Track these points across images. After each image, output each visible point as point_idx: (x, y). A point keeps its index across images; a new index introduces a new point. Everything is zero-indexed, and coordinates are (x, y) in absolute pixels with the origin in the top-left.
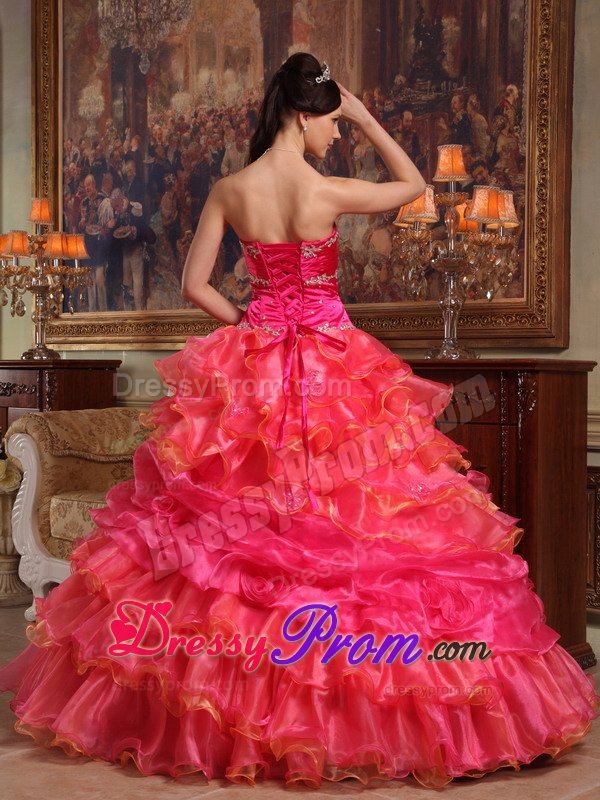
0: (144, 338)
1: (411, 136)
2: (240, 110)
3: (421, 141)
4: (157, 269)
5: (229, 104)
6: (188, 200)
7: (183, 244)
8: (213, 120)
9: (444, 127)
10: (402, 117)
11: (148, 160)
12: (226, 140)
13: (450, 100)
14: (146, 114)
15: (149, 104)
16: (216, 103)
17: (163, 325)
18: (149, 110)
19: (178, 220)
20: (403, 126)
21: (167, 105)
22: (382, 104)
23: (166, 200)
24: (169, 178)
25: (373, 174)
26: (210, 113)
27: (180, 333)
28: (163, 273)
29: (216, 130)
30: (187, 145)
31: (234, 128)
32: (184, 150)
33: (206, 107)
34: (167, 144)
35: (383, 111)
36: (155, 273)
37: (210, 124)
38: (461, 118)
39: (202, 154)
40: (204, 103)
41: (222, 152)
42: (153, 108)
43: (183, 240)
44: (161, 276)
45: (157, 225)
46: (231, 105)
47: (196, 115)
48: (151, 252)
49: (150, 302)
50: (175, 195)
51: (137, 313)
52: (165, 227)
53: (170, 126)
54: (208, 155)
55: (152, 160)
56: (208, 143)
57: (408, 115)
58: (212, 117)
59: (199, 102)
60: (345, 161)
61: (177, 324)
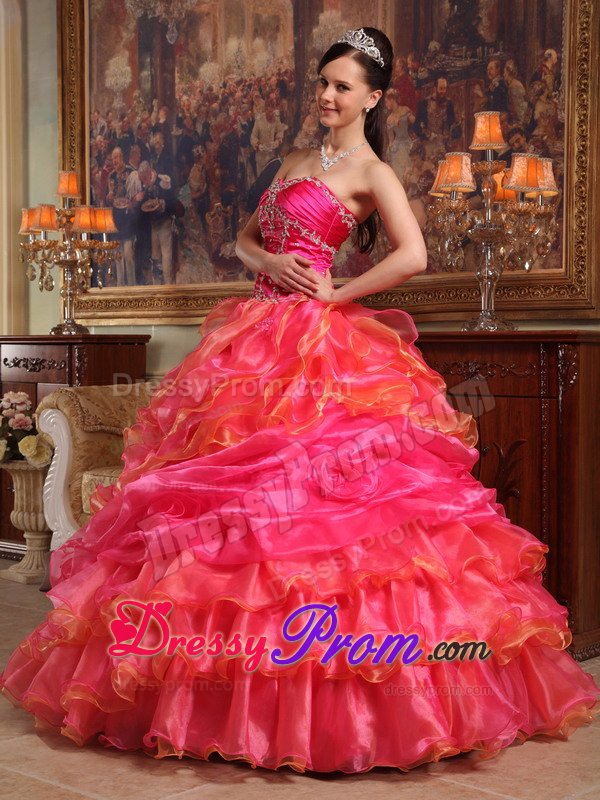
1: (445, 103)
2: (269, 79)
5: (259, 74)
10: (436, 84)
12: (255, 111)
19: (207, 192)
20: (437, 93)
22: (416, 71)
24: (198, 150)
25: (407, 144)
31: (263, 98)
35: (417, 78)
37: (239, 94)
38: (497, 84)
39: (231, 125)
41: (252, 123)
46: (261, 74)
50: (203, 168)
52: (194, 200)
54: (238, 127)
57: (442, 82)
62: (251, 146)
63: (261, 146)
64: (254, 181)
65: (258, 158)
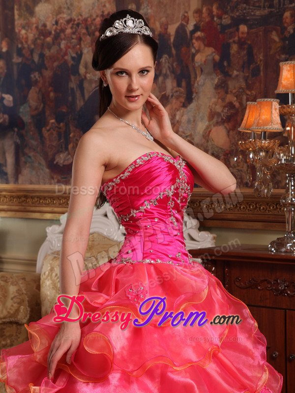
0: (16, 208)
1: (246, 46)
2: (94, 20)
3: (255, 51)
4: (26, 151)
5: (85, 15)
6: (52, 94)
7: (49, 131)
8: (72, 28)
9: (276, 38)
10: (238, 30)
11: (16, 60)
12: (83, 46)
13: (283, 15)
14: (13, 20)
15: (16, 12)
16: (74, 13)
17: (32, 198)
18: (16, 17)
19: (43, 111)
20: (239, 37)
21: (32, 13)
22: (220, 17)
23: (33, 95)
24: (35, 76)
25: (212, 79)
26: (69, 21)
27: (47, 205)
28: (31, 154)
29: (74, 36)
30: (49, 48)
31: (89, 35)
32: (47, 53)
33: (65, 16)
34: (33, 46)
35: (221, 24)
36: (24, 154)
37: (69, 31)
38: (292, 31)
39: (63, 57)
40: (63, 13)
41: (80, 56)
42: (20, 16)
43: (48, 128)
44: (30, 157)
45: (25, 114)
46: (87, 16)
47: (57, 23)
48: (21, 136)
49: (21, 178)
50: (40, 91)
51: (10, 186)
52: (33, 117)
53: (34, 31)
54: (68, 58)
55: (20, 60)
56: (67, 47)
57: (243, 28)
58: (70, 25)
59: (59, 11)
60: (187, 67)
61: (45, 198)
62: (79, 75)
63: (88, 75)
64: (82, 103)
65: (86, 85)
